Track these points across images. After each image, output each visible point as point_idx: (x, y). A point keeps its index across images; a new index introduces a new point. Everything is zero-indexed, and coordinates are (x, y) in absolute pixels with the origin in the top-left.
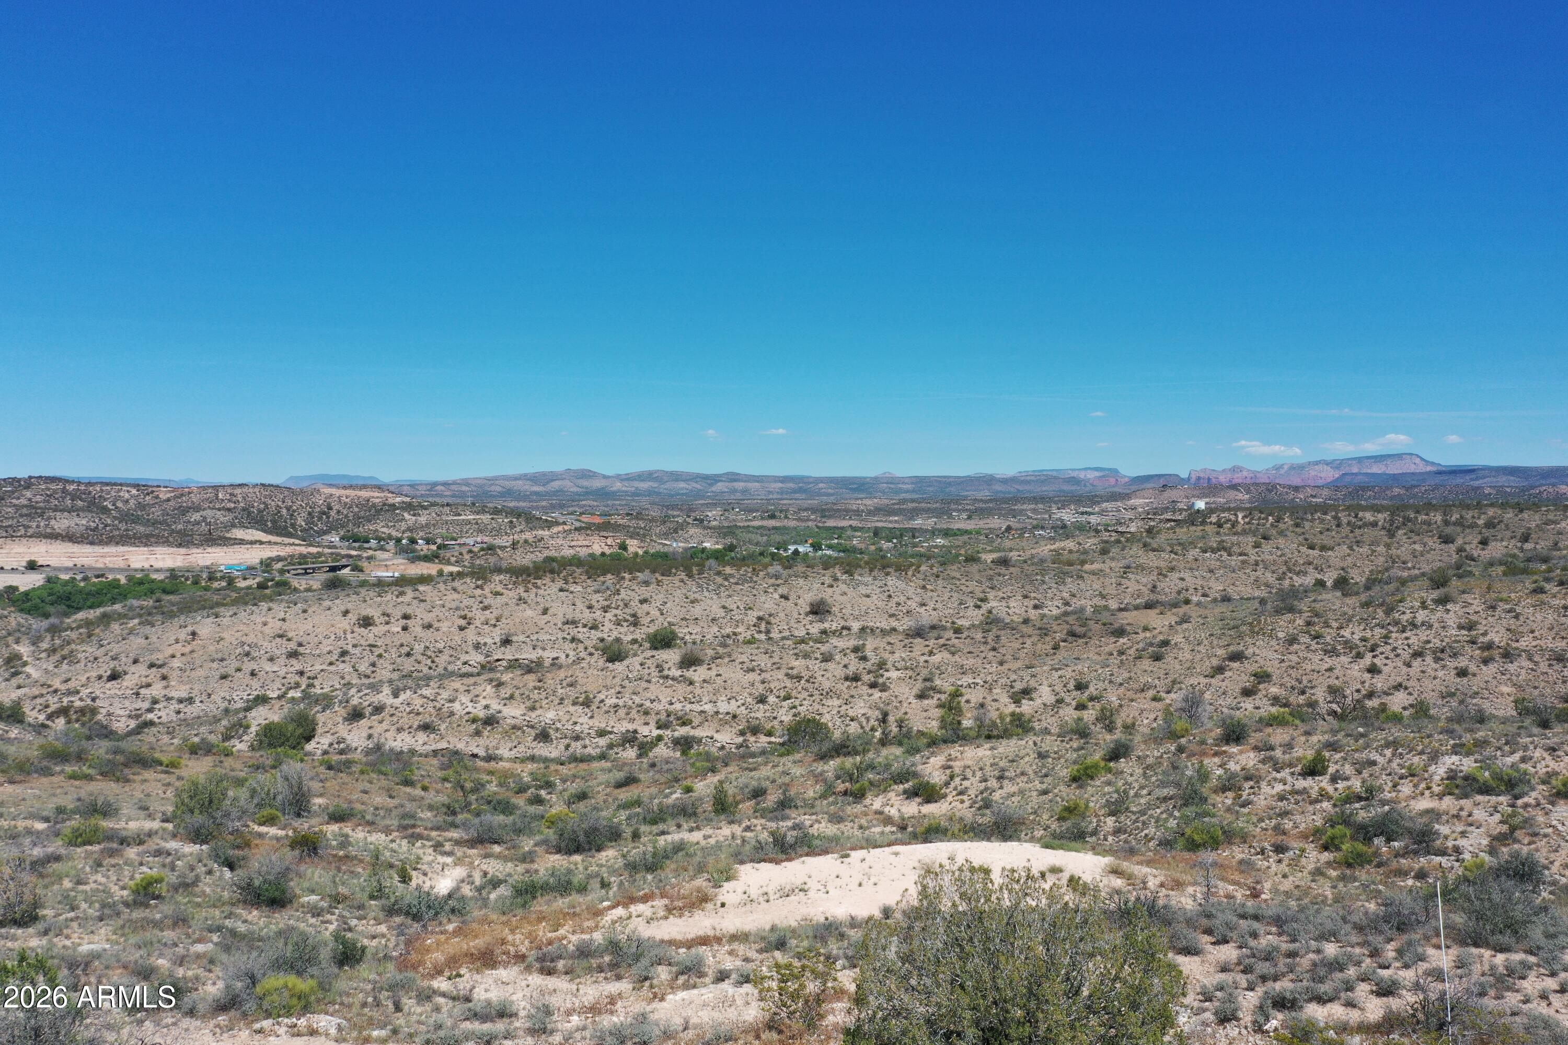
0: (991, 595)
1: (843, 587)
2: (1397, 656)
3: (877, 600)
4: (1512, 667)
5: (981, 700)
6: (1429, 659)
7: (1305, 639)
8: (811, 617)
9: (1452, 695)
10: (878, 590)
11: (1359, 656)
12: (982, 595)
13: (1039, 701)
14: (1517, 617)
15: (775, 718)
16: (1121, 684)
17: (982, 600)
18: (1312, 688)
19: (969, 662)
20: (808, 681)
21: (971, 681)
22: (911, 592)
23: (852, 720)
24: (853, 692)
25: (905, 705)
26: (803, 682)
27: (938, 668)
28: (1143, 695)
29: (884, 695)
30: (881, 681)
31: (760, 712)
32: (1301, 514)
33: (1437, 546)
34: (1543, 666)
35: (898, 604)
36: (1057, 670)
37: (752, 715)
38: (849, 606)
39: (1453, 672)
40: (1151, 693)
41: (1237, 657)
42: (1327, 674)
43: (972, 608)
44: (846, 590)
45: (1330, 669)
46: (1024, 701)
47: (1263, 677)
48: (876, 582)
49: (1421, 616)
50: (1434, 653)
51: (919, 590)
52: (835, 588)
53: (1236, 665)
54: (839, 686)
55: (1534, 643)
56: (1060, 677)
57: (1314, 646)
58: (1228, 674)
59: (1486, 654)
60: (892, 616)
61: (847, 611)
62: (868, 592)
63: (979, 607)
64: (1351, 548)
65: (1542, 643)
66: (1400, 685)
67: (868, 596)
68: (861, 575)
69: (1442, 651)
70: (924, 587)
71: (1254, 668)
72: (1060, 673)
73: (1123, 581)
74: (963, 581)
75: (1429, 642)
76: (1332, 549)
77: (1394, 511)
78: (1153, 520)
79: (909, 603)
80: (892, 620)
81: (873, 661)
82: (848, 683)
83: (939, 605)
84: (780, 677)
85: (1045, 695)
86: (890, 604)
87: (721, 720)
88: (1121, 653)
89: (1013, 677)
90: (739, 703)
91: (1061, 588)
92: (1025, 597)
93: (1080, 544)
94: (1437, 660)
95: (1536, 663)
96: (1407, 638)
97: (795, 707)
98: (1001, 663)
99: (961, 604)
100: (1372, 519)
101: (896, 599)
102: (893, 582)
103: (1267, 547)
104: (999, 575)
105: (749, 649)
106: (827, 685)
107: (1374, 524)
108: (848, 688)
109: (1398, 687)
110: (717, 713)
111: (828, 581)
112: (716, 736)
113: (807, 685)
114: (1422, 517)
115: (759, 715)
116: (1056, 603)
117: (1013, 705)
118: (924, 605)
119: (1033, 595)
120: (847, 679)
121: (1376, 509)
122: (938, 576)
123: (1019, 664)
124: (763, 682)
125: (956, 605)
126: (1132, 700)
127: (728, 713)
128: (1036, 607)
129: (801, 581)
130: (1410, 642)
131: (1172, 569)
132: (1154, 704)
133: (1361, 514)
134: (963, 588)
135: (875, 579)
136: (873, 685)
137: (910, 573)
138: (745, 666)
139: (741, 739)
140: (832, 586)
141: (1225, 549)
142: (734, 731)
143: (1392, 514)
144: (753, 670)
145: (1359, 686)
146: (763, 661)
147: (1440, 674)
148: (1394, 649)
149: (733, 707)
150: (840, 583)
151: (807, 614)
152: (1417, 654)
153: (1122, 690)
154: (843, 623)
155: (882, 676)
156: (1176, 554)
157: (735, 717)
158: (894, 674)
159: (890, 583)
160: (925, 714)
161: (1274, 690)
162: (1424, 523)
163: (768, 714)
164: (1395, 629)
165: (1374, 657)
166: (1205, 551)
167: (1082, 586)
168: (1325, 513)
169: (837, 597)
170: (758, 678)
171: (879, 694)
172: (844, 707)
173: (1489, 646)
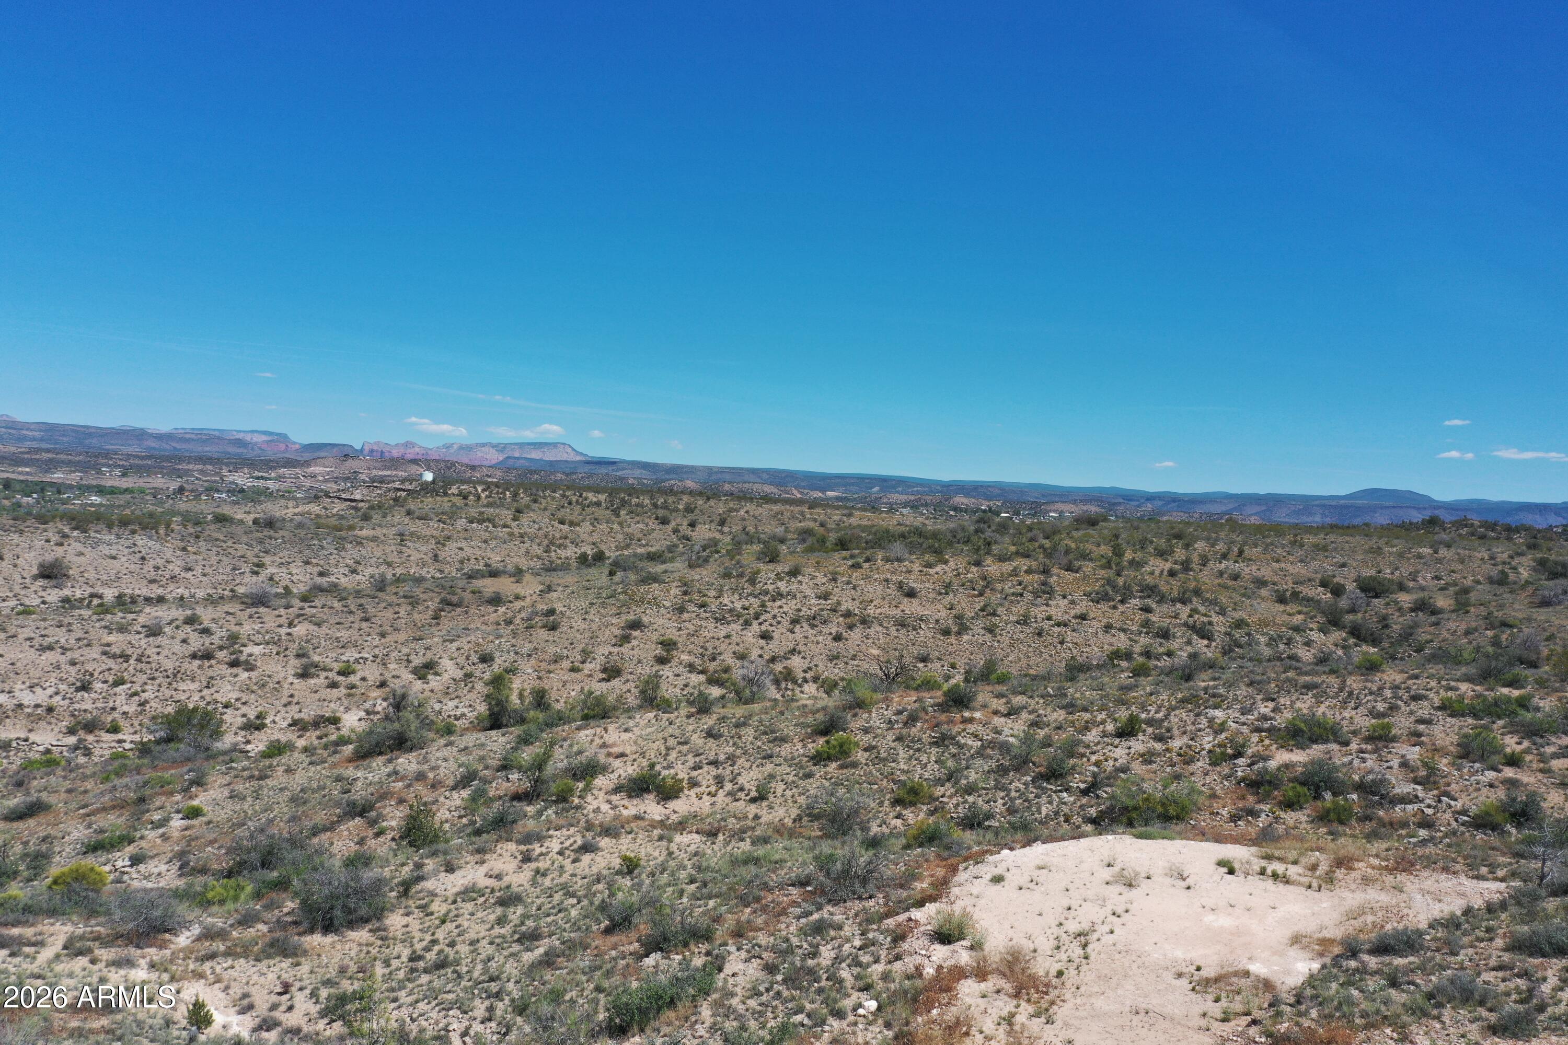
0: (267, 560)
1: (79, 547)
2: (779, 623)
3: (124, 563)
4: (871, 632)
5: (379, 678)
6: (805, 625)
7: (691, 607)
8: (41, 582)
9: (837, 658)
10: (126, 551)
11: (747, 623)
12: (256, 560)
13: (446, 677)
14: (854, 588)
15: (113, 709)
16: (529, 655)
17: (258, 566)
18: (720, 654)
19: (344, 634)
20: (139, 660)
21: (358, 656)
22: (169, 554)
23: (226, 707)
24: (211, 673)
25: (286, 686)
26: (132, 661)
27: (308, 642)
28: (558, 666)
29: (253, 674)
30: (243, 658)
31: (87, 703)
32: (534, 490)
33: (655, 526)
34: (893, 629)
35: (157, 568)
36: (452, 641)
37: (77, 706)
38: (90, 568)
39: (830, 638)
40: (566, 664)
41: (636, 625)
42: (727, 641)
43: (248, 574)
44: (83, 550)
45: (728, 636)
46: (430, 677)
47: (669, 645)
48: (122, 541)
49: (782, 586)
50: (808, 620)
51: (179, 553)
52: (66, 547)
53: (636, 633)
54: (186, 666)
55: (878, 611)
56: (458, 649)
57: (704, 615)
58: (635, 642)
59: (849, 620)
60: (152, 581)
61: (91, 575)
62: (114, 553)
63: (257, 573)
64: (592, 524)
65: (883, 610)
66: (794, 650)
67: (114, 558)
68: (96, 532)
69: (814, 618)
70: (184, 549)
71: (655, 637)
72: (455, 645)
73: (404, 549)
74: (230, 543)
75: (800, 610)
76: (579, 525)
77: (612, 493)
78: (380, 488)
79: (170, 567)
80: (154, 586)
81: (219, 635)
82: (197, 662)
83: (207, 570)
84: (95, 656)
85: (450, 669)
86: (146, 568)
87: (29, 715)
88: (509, 622)
89: (405, 650)
90: (50, 691)
91: (343, 554)
92: (307, 563)
93: (326, 509)
94: (813, 626)
95: (887, 628)
96: (781, 607)
97: (136, 694)
98: (383, 635)
99: (234, 569)
100: (595, 499)
101: (152, 563)
102: (142, 541)
103: (525, 519)
104: (270, 538)
105: (31, 621)
106: (169, 665)
107: (598, 504)
108: (200, 667)
109: (793, 651)
110: (20, 706)
111: (55, 538)
112: (33, 737)
113: (140, 666)
114: (635, 501)
115: (88, 705)
116: (342, 571)
117: (420, 682)
118: (190, 569)
119: (314, 561)
120: (194, 656)
121: (597, 491)
122: (197, 537)
123: (402, 637)
124: (73, 663)
125: (228, 569)
126: (550, 672)
127: (37, 706)
128: (321, 574)
129: (15, 537)
130: (785, 609)
131: (448, 538)
132: (573, 675)
133: (585, 494)
134: (230, 550)
135: (118, 537)
136: (234, 664)
137: (162, 532)
138: (36, 643)
139: (72, 740)
140: (61, 544)
141: (489, 520)
142: (57, 730)
143: (610, 495)
144: (50, 648)
145: (760, 652)
146: (61, 636)
147: (820, 639)
148: (774, 617)
149: (41, 696)
150: (71, 541)
151: (35, 578)
152: (795, 622)
153: (533, 661)
154: (90, 590)
155: (241, 652)
156: (444, 523)
157: (50, 710)
158: (257, 650)
159: (140, 543)
160: (317, 696)
161: (685, 657)
162: (638, 505)
163: (100, 705)
164: (766, 598)
165: (760, 624)
166: (471, 522)
167: (364, 552)
168: (554, 491)
169: (71, 557)
170: (63, 659)
171: (246, 674)
172: (206, 692)
173: (848, 614)
